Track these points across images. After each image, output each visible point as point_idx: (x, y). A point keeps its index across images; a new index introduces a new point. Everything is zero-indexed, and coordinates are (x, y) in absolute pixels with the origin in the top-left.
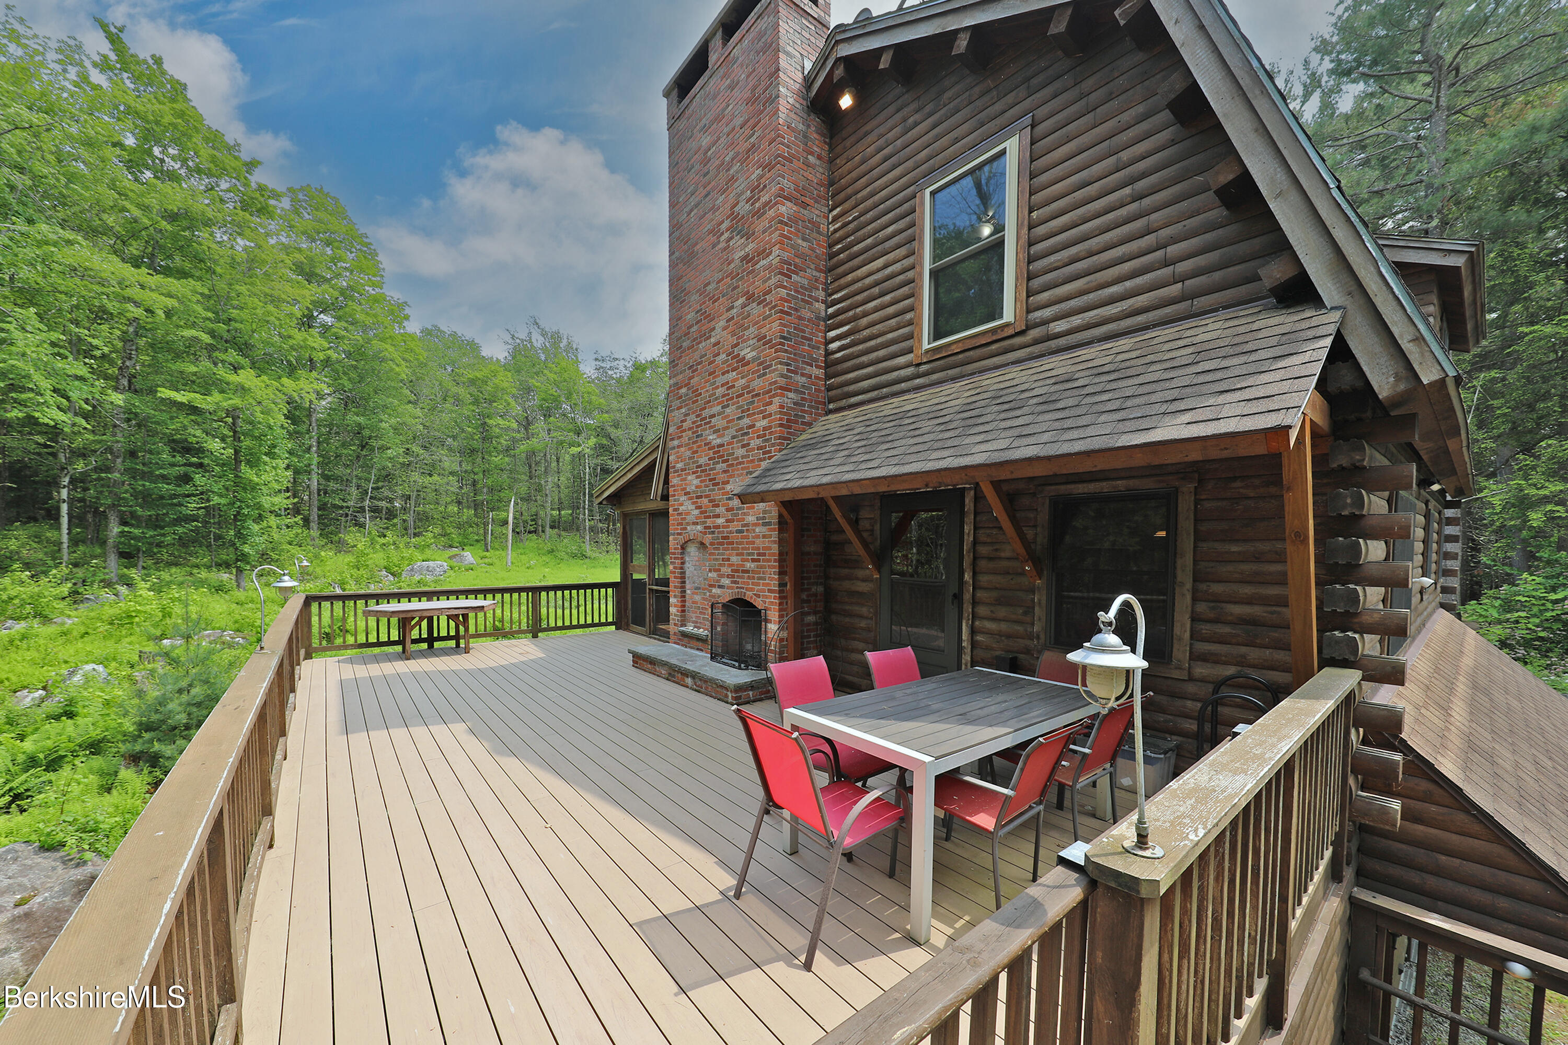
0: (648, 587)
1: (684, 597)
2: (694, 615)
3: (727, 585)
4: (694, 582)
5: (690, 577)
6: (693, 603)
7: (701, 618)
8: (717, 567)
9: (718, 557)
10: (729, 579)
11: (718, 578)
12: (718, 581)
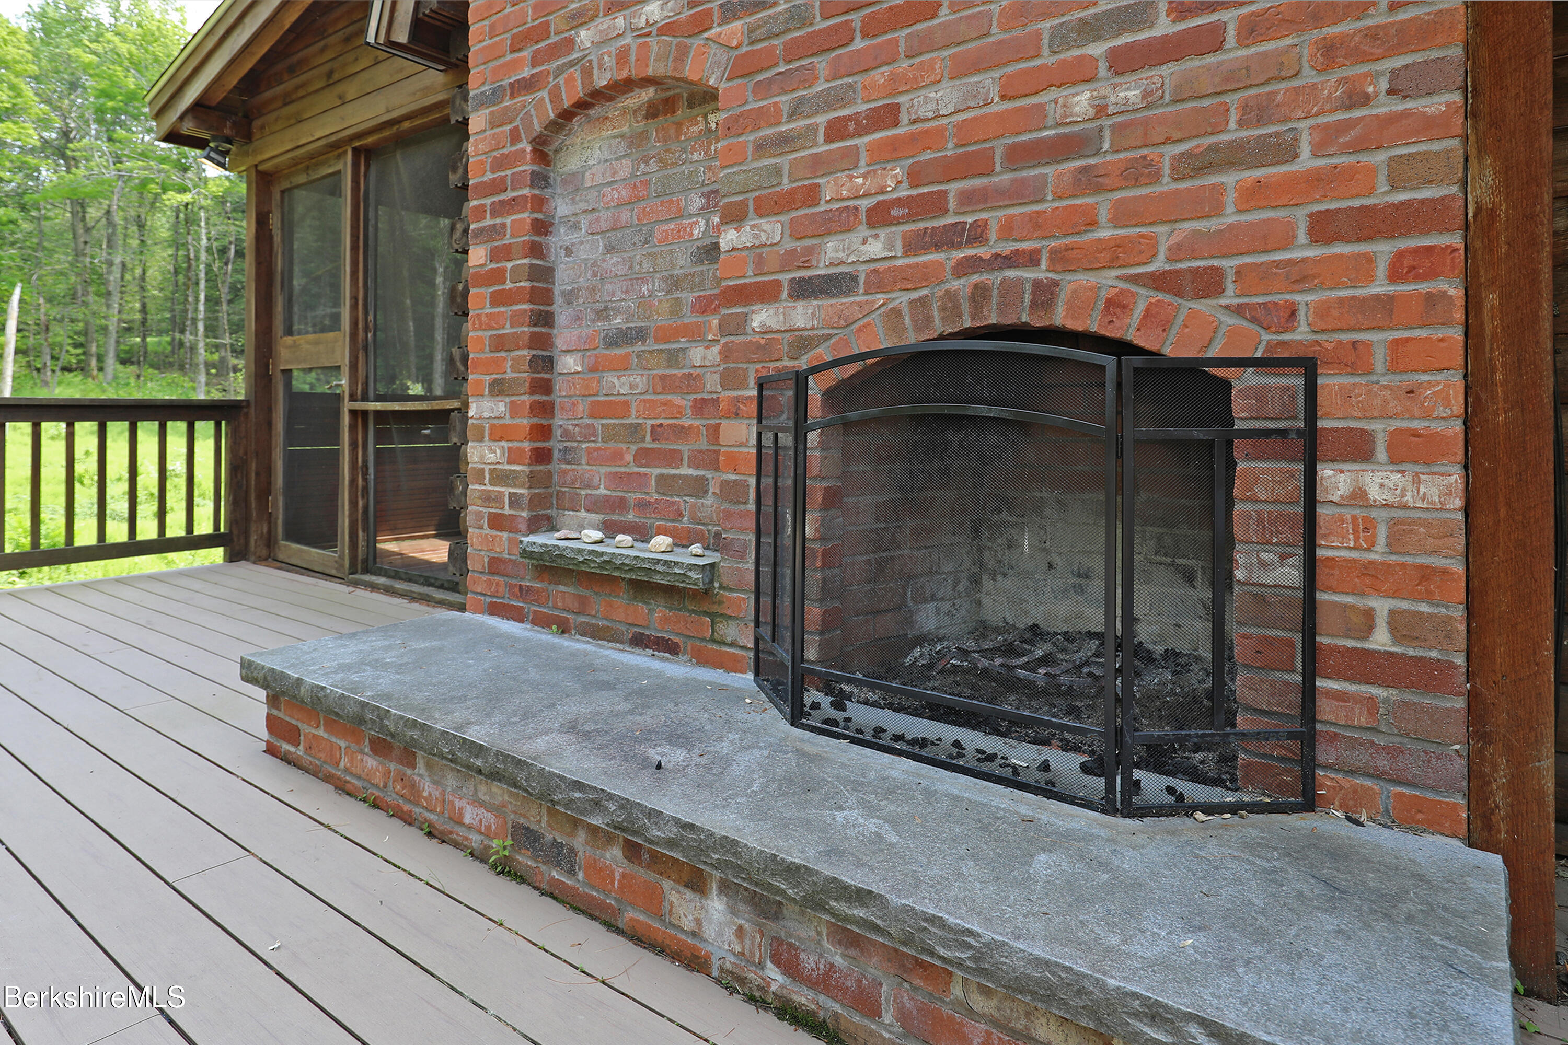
0: (347, 406)
1: (545, 387)
2: (604, 470)
3: (873, 266)
4: (606, 309)
5: (579, 289)
6: (597, 411)
7: (653, 483)
8: (785, 181)
9: (792, 126)
10: (883, 233)
11: (789, 244)
12: (790, 260)
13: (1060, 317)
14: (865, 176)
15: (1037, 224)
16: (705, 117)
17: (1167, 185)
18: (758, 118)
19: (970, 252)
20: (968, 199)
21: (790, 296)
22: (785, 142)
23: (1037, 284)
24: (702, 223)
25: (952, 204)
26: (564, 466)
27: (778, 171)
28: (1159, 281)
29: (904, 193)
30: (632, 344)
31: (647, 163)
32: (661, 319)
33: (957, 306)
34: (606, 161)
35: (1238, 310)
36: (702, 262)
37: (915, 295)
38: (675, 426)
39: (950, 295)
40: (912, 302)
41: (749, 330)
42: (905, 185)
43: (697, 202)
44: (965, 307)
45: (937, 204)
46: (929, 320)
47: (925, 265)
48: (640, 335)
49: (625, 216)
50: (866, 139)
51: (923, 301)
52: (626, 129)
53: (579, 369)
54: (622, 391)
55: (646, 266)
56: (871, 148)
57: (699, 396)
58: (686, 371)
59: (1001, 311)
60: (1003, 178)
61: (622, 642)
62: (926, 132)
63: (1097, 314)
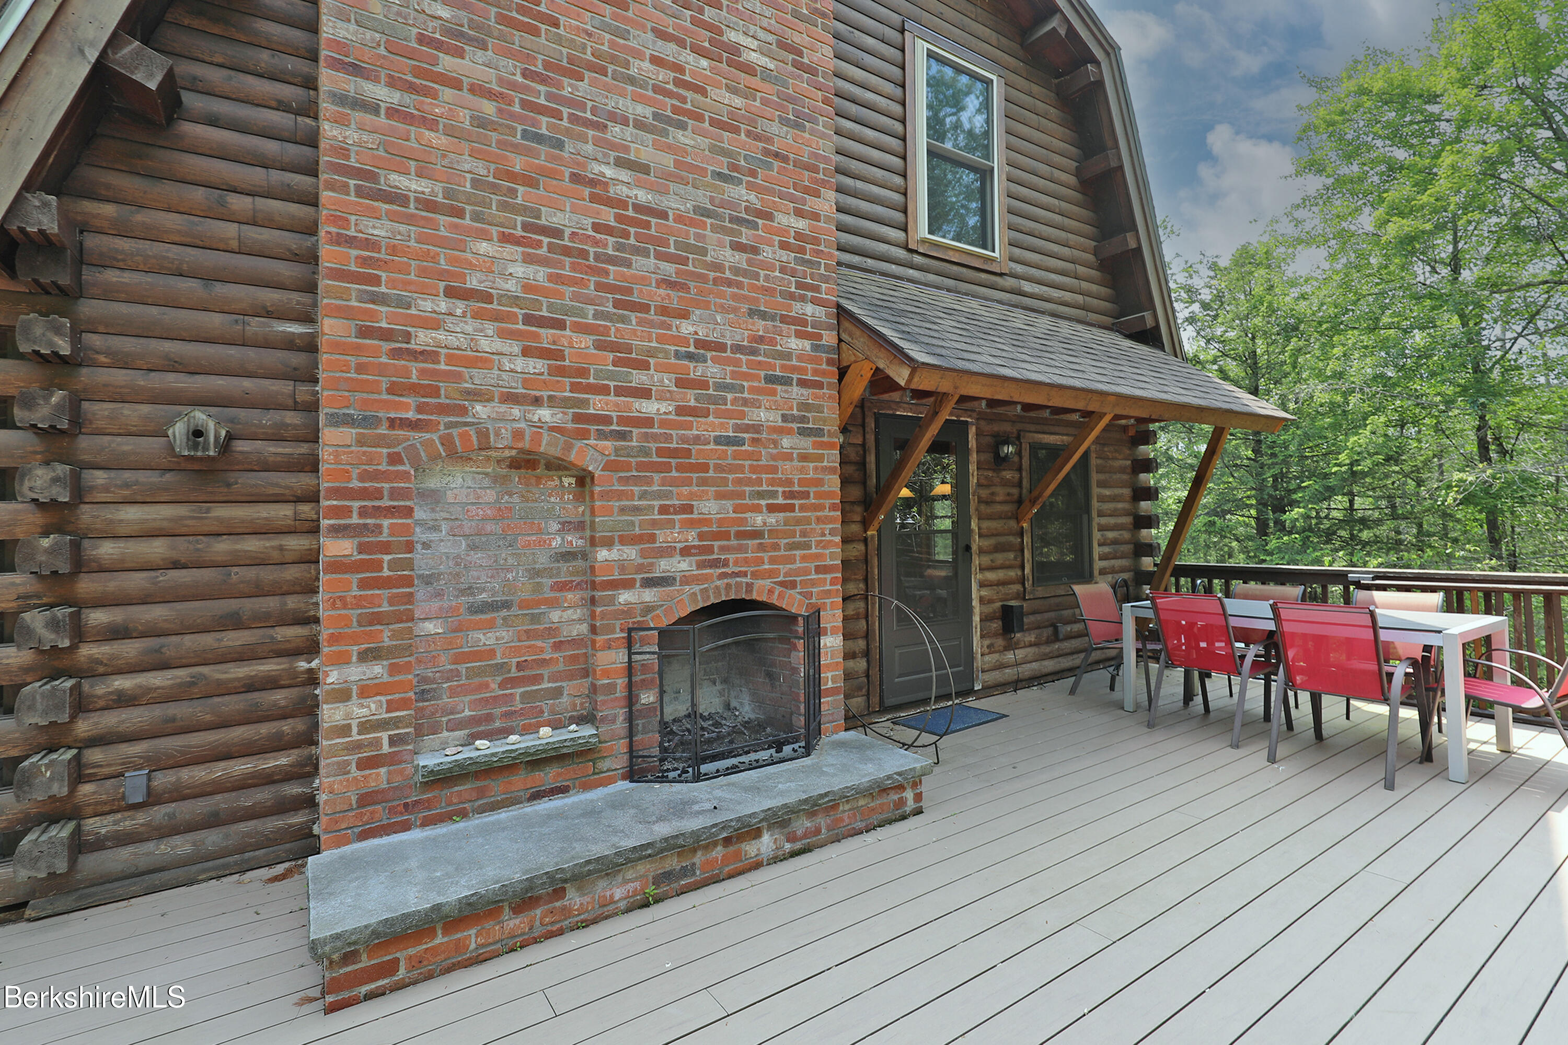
1: (408, 648)
2: (467, 699)
3: (683, 574)
4: (470, 588)
5: (439, 575)
6: (459, 659)
7: (518, 698)
8: (637, 529)
9: (640, 503)
10: (688, 559)
11: (641, 561)
12: (640, 568)
13: (755, 596)
14: (679, 533)
15: (746, 561)
16: (560, 478)
17: (782, 553)
18: (620, 495)
19: (723, 570)
20: (723, 549)
21: (641, 586)
22: (637, 510)
23: (747, 583)
24: (559, 539)
25: (716, 550)
26: (421, 704)
27: (633, 523)
28: (781, 584)
29: (696, 543)
30: (498, 611)
31: (511, 496)
32: (525, 594)
33: (720, 592)
34: (470, 488)
35: (800, 593)
36: (559, 562)
37: (702, 587)
38: (539, 659)
39: (717, 587)
40: (701, 590)
41: (617, 603)
42: (696, 540)
43: (555, 527)
44: (723, 592)
45: (709, 550)
46: (709, 597)
47: (706, 574)
48: (506, 605)
49: (489, 527)
50: (679, 517)
51: (706, 590)
52: (490, 470)
53: (440, 631)
54: (487, 643)
55: (510, 561)
56: (681, 521)
57: (557, 640)
58: (548, 626)
59: (736, 594)
60: (733, 542)
61: (522, 803)
62: (706, 519)
63: (765, 595)
